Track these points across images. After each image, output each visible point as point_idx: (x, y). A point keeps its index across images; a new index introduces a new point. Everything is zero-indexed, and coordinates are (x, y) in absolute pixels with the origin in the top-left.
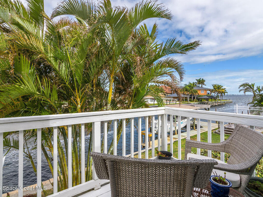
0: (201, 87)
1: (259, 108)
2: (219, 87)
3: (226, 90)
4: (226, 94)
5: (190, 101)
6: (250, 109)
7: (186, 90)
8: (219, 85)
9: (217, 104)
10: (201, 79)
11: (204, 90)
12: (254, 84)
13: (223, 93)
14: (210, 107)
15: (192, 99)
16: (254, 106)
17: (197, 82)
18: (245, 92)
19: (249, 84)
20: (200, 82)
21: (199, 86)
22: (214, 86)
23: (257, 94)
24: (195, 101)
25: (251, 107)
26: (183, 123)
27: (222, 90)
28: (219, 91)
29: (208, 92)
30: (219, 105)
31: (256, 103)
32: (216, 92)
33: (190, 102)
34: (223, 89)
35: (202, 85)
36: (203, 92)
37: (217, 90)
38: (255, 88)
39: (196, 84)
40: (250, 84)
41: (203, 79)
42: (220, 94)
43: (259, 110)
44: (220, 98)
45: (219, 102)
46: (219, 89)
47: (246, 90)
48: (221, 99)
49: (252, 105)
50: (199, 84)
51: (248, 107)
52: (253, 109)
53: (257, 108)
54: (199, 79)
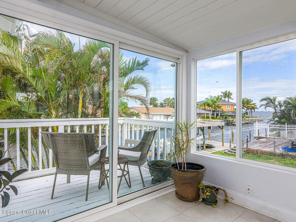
0: (227, 101)
2: (248, 102)
3: (256, 106)
4: (256, 110)
5: (212, 118)
7: (208, 105)
8: (248, 99)
9: (244, 123)
10: (227, 92)
11: (230, 105)
12: (276, 97)
13: (253, 109)
14: (224, 125)
15: (215, 116)
16: (274, 124)
17: (223, 95)
18: (265, 108)
20: (226, 95)
21: (225, 100)
22: (243, 100)
23: (278, 109)
24: (219, 119)
25: (272, 125)
27: (251, 106)
28: (248, 106)
29: (234, 108)
30: (246, 123)
31: (276, 121)
32: (244, 108)
33: (212, 120)
34: (252, 104)
35: (229, 99)
36: (229, 108)
37: (245, 105)
38: (277, 103)
39: (221, 98)
41: (229, 92)
42: (249, 110)
43: (279, 128)
44: (248, 115)
45: (246, 120)
46: (248, 104)
47: (267, 105)
48: (251, 116)
49: (273, 122)
50: (225, 97)
51: (269, 125)
52: (273, 127)
53: (278, 126)
54: (225, 91)
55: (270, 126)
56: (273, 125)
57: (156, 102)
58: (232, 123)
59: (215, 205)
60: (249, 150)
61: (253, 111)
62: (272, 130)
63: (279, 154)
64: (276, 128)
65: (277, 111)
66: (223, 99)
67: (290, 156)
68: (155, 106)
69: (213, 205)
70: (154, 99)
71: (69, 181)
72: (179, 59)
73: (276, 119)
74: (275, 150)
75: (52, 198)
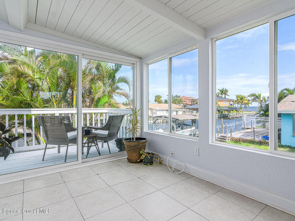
0: (224, 97)
1: (264, 118)
2: (243, 97)
6: (257, 120)
8: (242, 95)
10: (224, 89)
11: (226, 101)
12: (260, 94)
16: (260, 116)
17: (219, 92)
19: (255, 94)
20: (223, 92)
21: (221, 97)
22: (238, 97)
26: (185, 132)
27: (245, 101)
31: (262, 114)
32: (238, 103)
35: (226, 95)
36: (225, 103)
37: (240, 101)
38: (262, 98)
39: (218, 95)
40: (257, 94)
42: (244, 106)
43: (264, 120)
45: (240, 114)
46: (242, 100)
47: (254, 100)
48: (245, 110)
49: (258, 115)
50: (222, 94)
51: (255, 117)
52: (259, 119)
53: (263, 118)
54: (222, 89)
55: (256, 119)
56: (259, 118)
57: (161, 99)
58: (227, 117)
59: (150, 165)
60: (233, 139)
61: (247, 106)
62: (258, 122)
63: (258, 141)
64: (262, 120)
65: (262, 105)
66: (220, 95)
67: (267, 143)
68: (160, 102)
69: (148, 164)
70: (158, 97)
71: (59, 152)
72: (134, 64)
73: (262, 112)
74: (254, 138)
75: (43, 160)
